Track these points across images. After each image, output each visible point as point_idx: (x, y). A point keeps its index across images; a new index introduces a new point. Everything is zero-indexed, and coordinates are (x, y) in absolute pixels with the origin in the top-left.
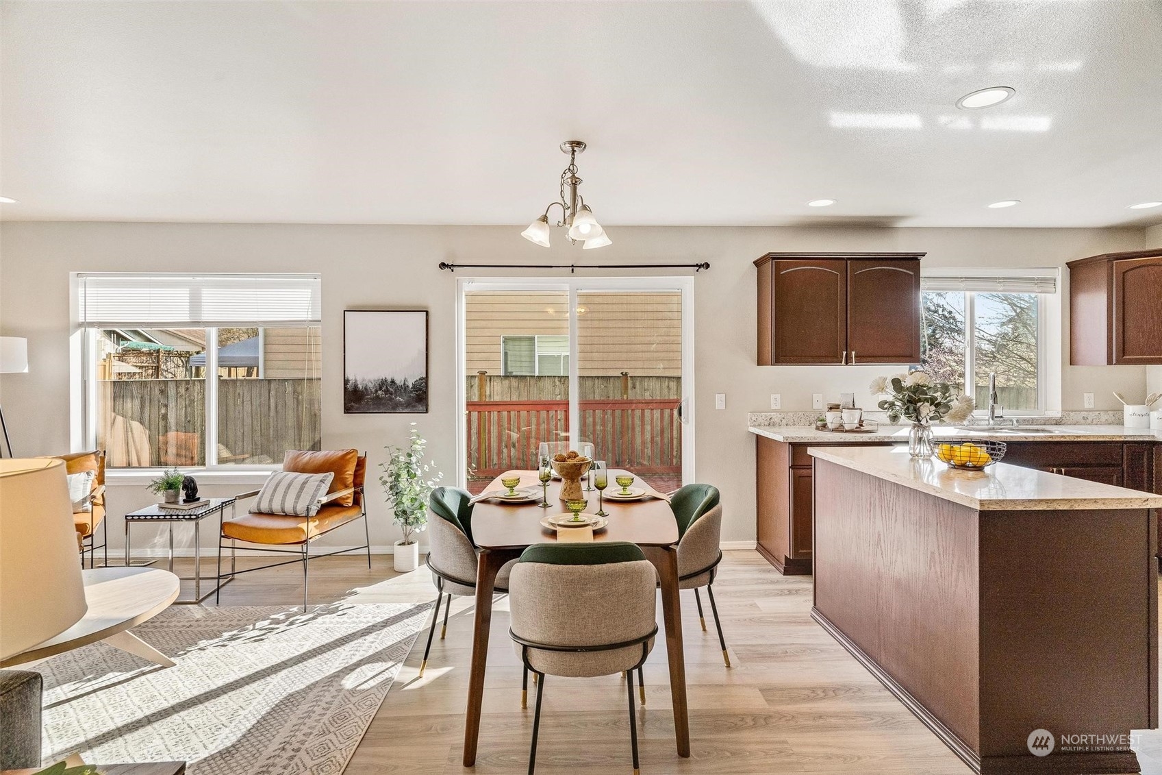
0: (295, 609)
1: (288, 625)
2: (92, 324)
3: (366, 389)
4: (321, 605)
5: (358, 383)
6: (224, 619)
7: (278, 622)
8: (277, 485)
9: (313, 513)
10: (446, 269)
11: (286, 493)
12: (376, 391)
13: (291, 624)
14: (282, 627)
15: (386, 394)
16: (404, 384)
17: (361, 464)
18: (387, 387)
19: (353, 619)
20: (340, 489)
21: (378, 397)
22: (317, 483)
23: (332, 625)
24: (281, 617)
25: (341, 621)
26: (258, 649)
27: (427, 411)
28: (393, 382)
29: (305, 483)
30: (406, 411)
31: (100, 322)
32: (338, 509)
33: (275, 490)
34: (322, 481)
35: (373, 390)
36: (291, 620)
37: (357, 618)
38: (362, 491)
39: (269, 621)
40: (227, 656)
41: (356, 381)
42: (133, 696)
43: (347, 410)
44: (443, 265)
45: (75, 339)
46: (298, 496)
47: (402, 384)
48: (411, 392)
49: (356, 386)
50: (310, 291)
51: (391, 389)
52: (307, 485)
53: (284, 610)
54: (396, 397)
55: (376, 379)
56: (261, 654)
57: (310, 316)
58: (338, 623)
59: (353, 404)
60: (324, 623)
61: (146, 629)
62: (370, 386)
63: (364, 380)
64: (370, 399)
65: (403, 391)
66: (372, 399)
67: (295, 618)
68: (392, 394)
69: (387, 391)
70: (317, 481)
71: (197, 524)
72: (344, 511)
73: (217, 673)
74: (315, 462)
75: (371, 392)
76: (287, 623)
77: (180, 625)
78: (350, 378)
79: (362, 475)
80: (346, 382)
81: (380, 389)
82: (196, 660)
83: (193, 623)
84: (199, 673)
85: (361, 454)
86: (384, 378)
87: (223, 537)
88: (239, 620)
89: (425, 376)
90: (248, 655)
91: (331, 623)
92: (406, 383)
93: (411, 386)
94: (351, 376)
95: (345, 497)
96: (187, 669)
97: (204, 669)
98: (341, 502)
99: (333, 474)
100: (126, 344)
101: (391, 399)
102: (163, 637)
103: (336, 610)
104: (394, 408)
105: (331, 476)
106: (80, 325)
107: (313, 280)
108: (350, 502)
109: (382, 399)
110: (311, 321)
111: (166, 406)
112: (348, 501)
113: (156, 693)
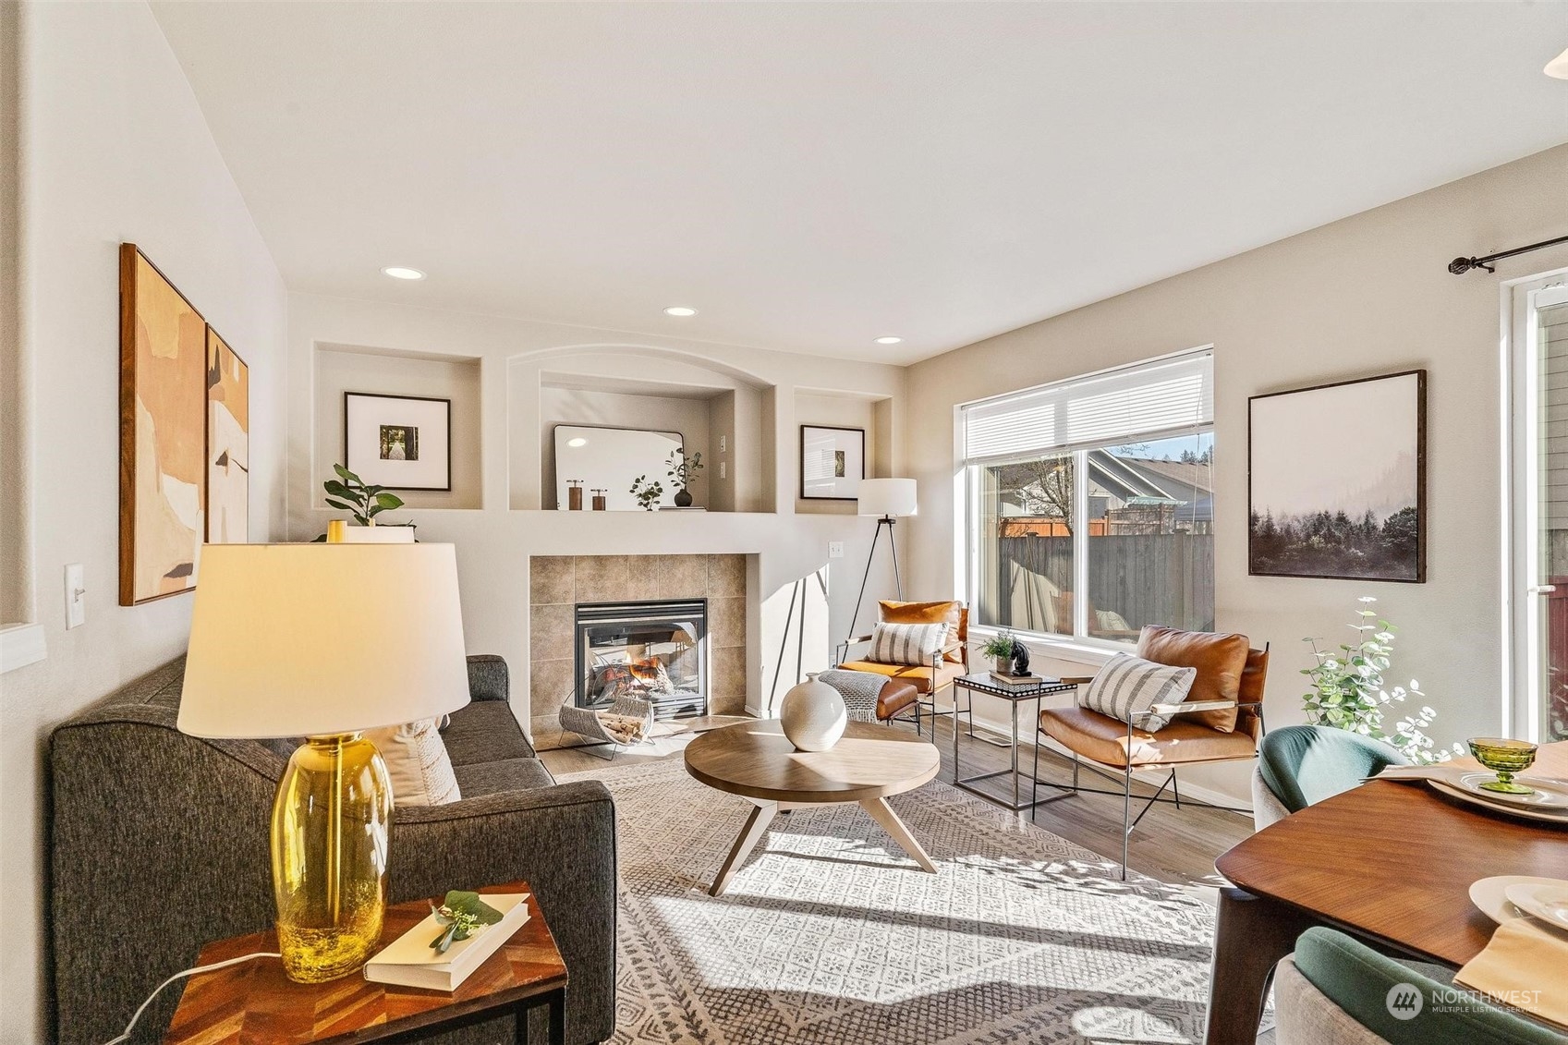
0: (1108, 865)
1: (1081, 885)
2: (972, 461)
3: (1288, 532)
4: (1148, 879)
5: (1274, 521)
6: (1023, 842)
7: (1071, 872)
8: (1112, 673)
9: (1154, 726)
10: (1471, 272)
11: (1119, 686)
12: (1308, 536)
13: (1086, 885)
14: (1071, 882)
15: (1327, 543)
16: (1367, 522)
17: (1256, 663)
18: (1329, 530)
19: (1183, 928)
20: (1207, 699)
21: (1310, 547)
22: (1166, 681)
23: (1144, 920)
24: (1081, 867)
25: (1164, 919)
26: (1027, 901)
27: (1421, 578)
28: (1342, 519)
29: (1146, 677)
30: (1371, 575)
31: (978, 458)
32: (1200, 731)
33: (1107, 680)
34: (1174, 679)
35: (1302, 535)
36: (1090, 879)
37: (1193, 928)
38: (1258, 711)
39: (1065, 867)
40: (988, 890)
41: (1269, 519)
42: (877, 886)
43: (1255, 569)
44: (1460, 265)
45: (959, 479)
46: (1133, 696)
47: (1362, 522)
48: (1383, 538)
49: (1269, 526)
50: (1200, 376)
51: (1337, 533)
52: (1148, 681)
53: (1094, 862)
54: (1348, 547)
55: (1308, 514)
56: (1024, 910)
57: (1200, 417)
58: (1157, 920)
59: (1264, 558)
60: (1137, 909)
61: (947, 818)
62: (1296, 526)
63: (1284, 516)
64: (1295, 550)
65: (1362, 536)
66: (1300, 551)
67: (1098, 880)
68: (1339, 543)
69: (1329, 537)
70: (1165, 677)
71: (1015, 706)
72: (1212, 737)
73: (962, 906)
74: (1175, 648)
75: (1299, 538)
76: (1082, 881)
77: (978, 827)
78: (1259, 515)
79: (1259, 685)
80: (1252, 520)
81: (1316, 532)
82: (957, 878)
83: (992, 833)
84: (946, 897)
85: (1257, 645)
86: (1323, 512)
87: (1040, 730)
88: (1037, 852)
89: (1414, 505)
90: (1011, 903)
91: (1147, 915)
92: (1372, 521)
93: (1381, 526)
94: (1260, 510)
95: (1216, 714)
96: (942, 883)
97: (956, 894)
98: (1211, 721)
99: (1194, 670)
100: (1134, 500)
101: (1338, 552)
102: (953, 835)
103: (1161, 896)
104: (1344, 570)
105: (1191, 674)
106: (964, 463)
107: (1205, 357)
108: (1229, 725)
109: (1319, 551)
110: (1201, 425)
111: (1124, 567)
112: (1225, 722)
113: (894, 897)
